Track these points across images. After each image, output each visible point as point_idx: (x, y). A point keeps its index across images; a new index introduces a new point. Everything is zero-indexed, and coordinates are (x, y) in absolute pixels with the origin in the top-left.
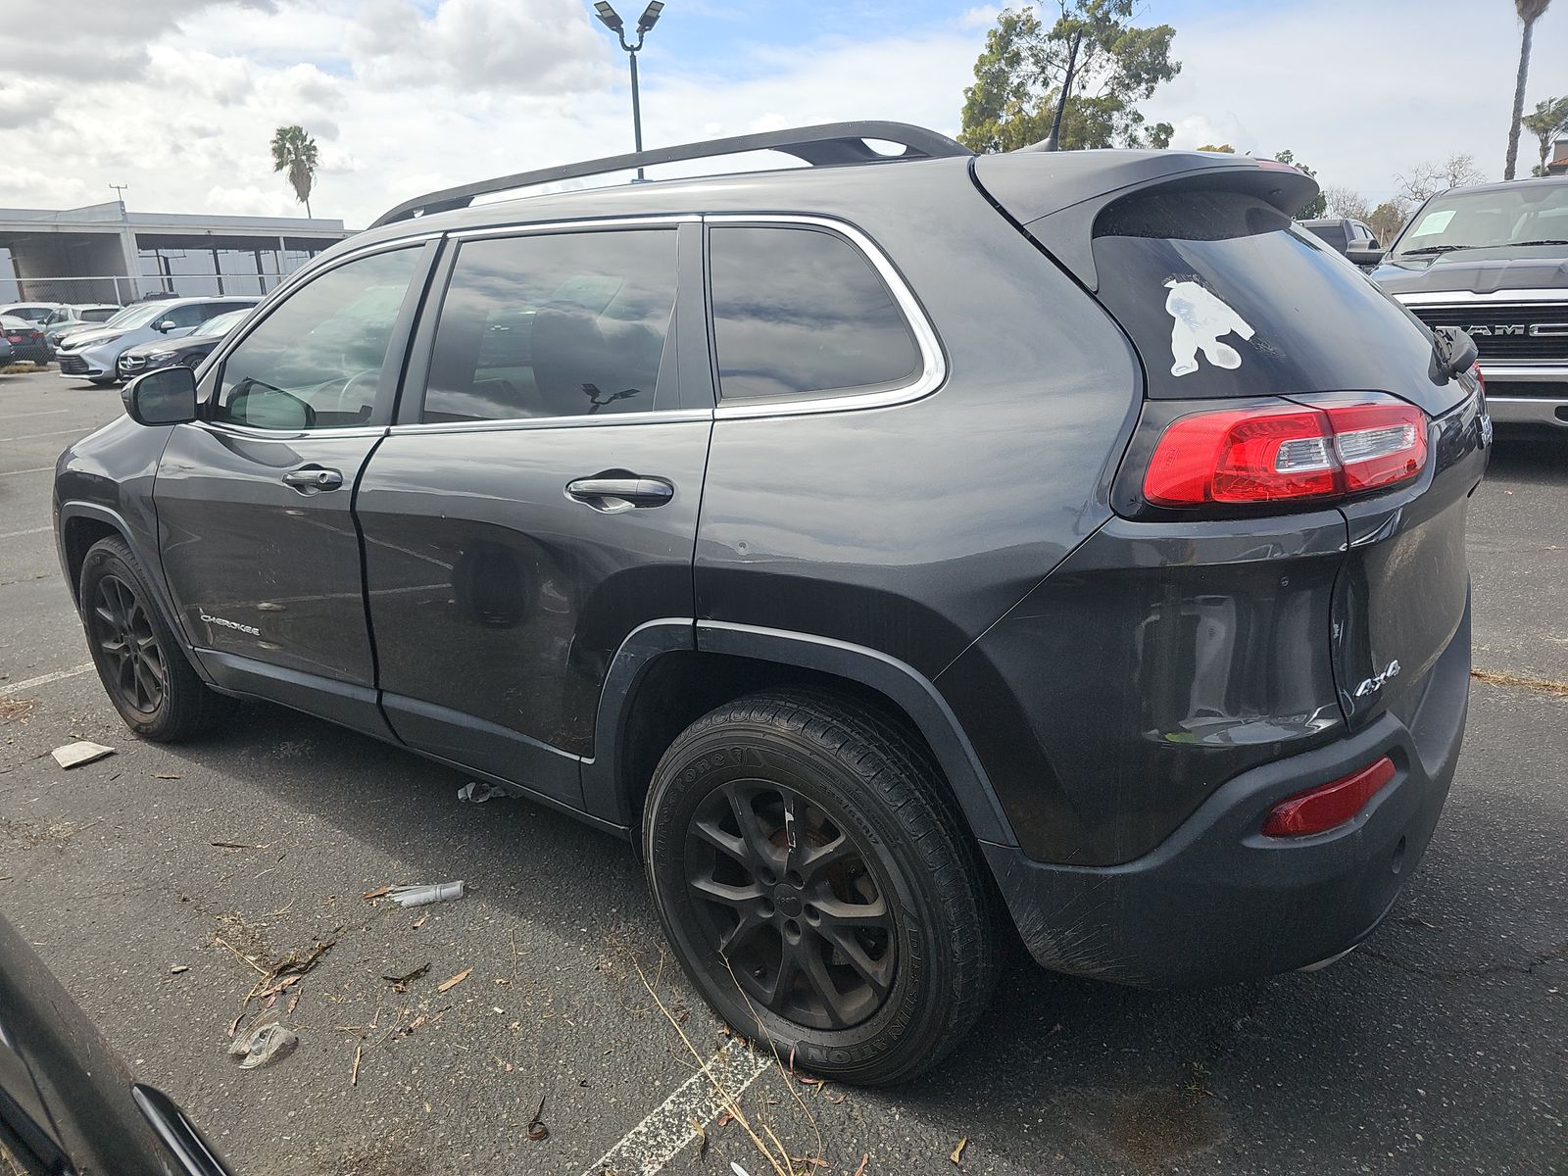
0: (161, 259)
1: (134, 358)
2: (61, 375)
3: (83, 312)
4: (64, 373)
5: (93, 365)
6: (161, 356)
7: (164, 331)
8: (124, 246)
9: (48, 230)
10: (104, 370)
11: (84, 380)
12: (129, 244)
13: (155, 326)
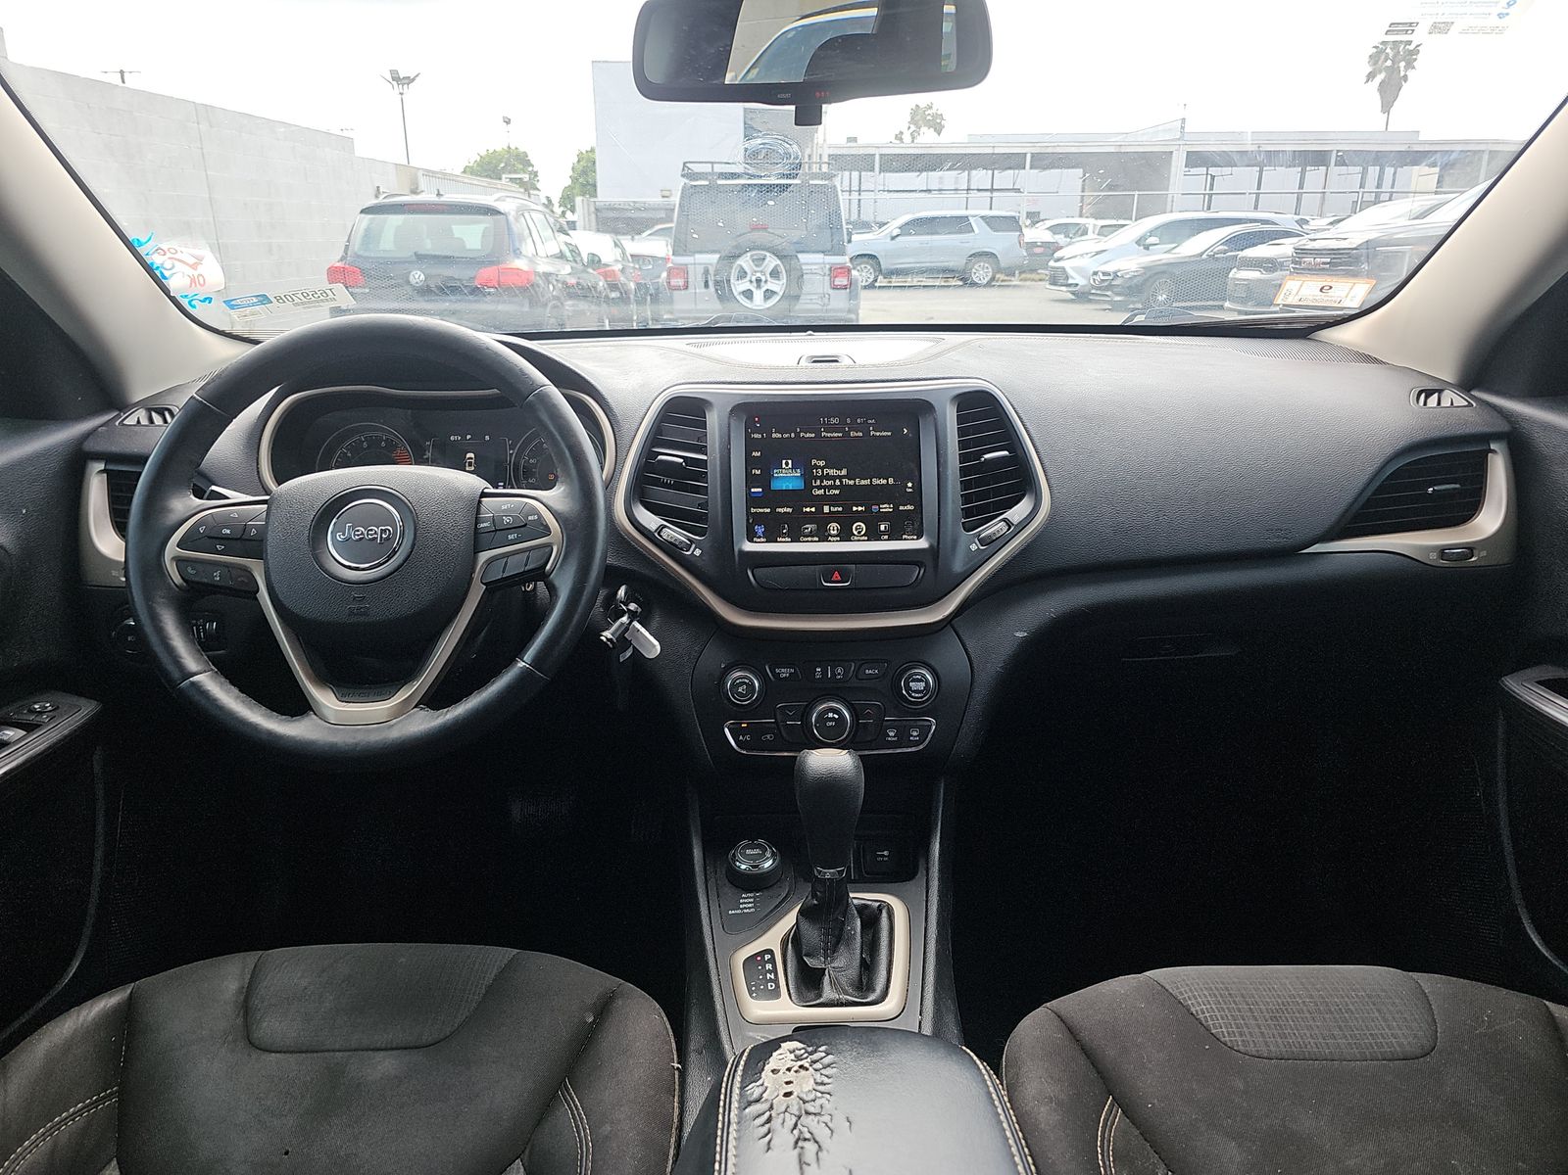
0: (1209, 177)
1: (1104, 274)
2: (1048, 286)
3: (1102, 227)
4: (1050, 284)
5: (1073, 278)
6: (1128, 273)
7: (1147, 248)
8: (1173, 163)
9: (1112, 150)
10: (1080, 284)
11: (1064, 292)
12: (1179, 161)
13: (1138, 242)
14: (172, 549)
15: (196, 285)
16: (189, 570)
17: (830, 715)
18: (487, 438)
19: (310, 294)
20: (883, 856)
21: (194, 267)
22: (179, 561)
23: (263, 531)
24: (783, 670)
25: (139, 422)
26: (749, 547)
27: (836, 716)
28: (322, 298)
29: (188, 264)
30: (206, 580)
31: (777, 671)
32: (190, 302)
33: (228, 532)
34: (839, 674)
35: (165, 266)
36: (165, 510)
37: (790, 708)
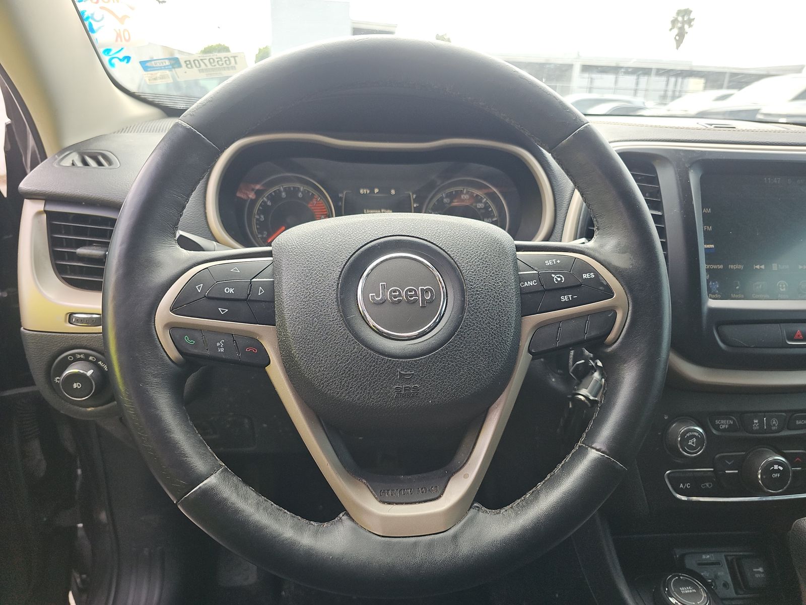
8: (574, 71)
14: (163, 312)
15: (121, 41)
16: (187, 339)
17: (776, 467)
18: (393, 192)
19: (216, 60)
20: (759, 572)
21: (122, 20)
22: (172, 328)
23: (271, 288)
24: (722, 422)
25: (73, 164)
26: (713, 304)
27: (781, 468)
28: (225, 65)
29: (116, 17)
30: (208, 353)
31: (717, 422)
32: (110, 61)
33: (231, 291)
34: (774, 425)
35: (95, 17)
36: (151, 264)
37: (729, 458)
